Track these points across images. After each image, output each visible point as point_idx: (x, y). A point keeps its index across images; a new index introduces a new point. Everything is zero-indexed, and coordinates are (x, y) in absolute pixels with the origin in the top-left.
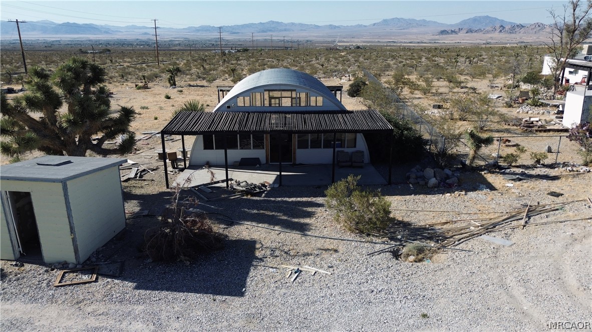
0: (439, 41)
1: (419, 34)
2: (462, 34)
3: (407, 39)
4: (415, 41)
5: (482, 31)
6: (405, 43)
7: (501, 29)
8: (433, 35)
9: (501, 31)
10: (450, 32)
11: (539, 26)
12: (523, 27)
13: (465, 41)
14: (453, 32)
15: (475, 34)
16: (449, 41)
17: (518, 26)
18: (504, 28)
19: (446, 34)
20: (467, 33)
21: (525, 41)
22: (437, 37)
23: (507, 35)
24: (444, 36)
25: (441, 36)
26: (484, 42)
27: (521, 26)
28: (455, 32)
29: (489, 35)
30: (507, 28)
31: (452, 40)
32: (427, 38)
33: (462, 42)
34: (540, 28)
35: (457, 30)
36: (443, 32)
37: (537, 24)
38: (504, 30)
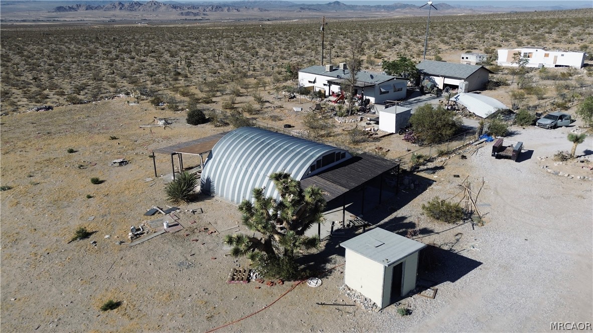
0: (59, 19)
1: (31, 11)
2: (82, 11)
3: (17, 17)
4: (28, 18)
5: (102, 8)
6: (17, 21)
7: (121, 6)
8: (49, 12)
9: (121, 9)
10: (67, 8)
11: (155, 4)
12: (141, 4)
13: (88, 19)
14: (71, 9)
15: (95, 11)
16: (69, 17)
17: (136, 3)
18: (123, 5)
19: (63, 11)
20: (87, 9)
21: (146, 19)
22: (54, 14)
23: (129, 13)
24: (63, 13)
25: (59, 13)
26: (108, 19)
27: (139, 4)
28: (73, 9)
29: (112, 13)
30: (126, 5)
31: (73, 18)
32: (43, 15)
33: (85, 19)
34: (155, 6)
35: (75, 6)
36: (60, 9)
37: (153, 1)
38: (124, 7)
